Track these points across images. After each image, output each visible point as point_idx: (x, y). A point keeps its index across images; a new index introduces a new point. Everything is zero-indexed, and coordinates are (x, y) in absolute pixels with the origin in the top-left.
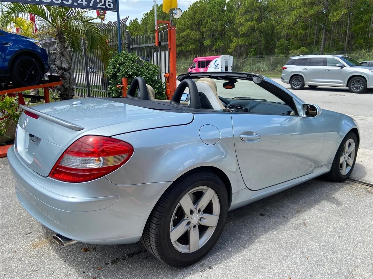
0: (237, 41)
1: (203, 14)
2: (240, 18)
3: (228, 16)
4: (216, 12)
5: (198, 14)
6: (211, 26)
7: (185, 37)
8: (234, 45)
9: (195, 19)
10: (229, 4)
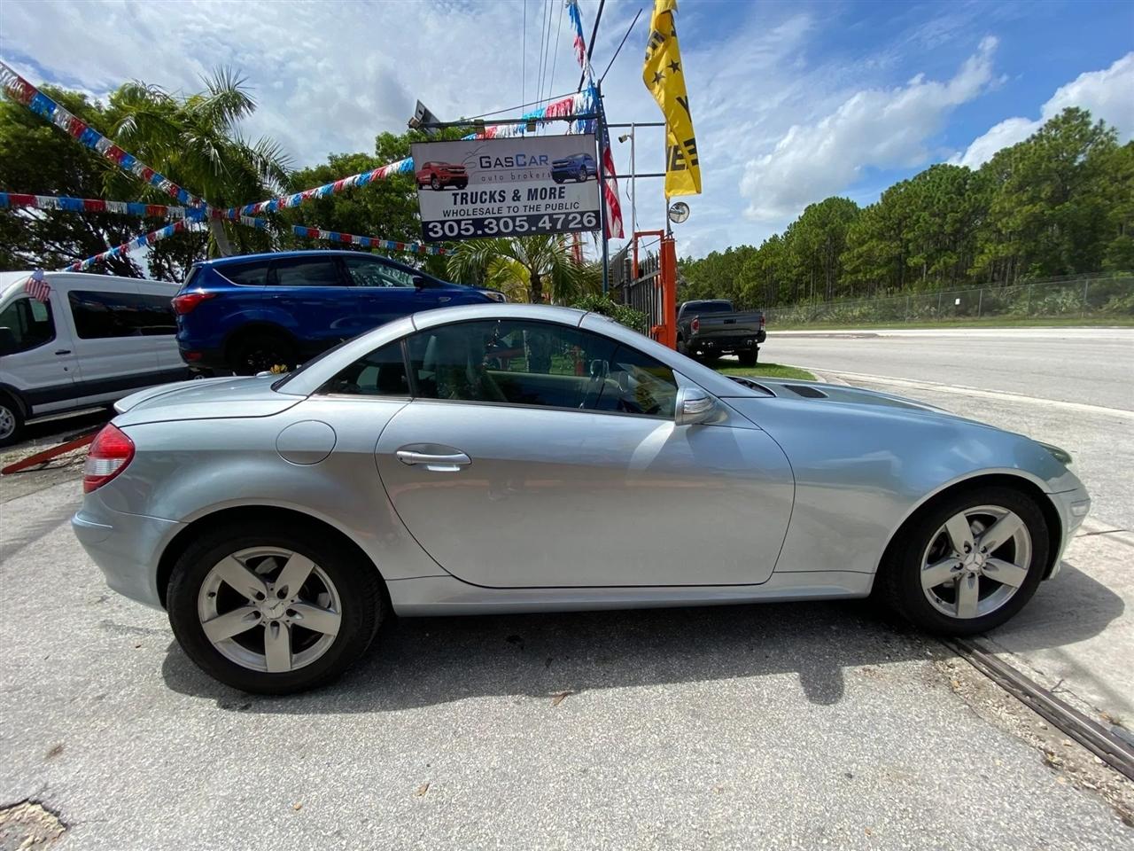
0: (995, 249)
1: (909, 204)
2: (1004, 200)
3: (973, 200)
4: (942, 198)
5: (897, 207)
6: (928, 225)
7: (865, 254)
8: (985, 258)
9: (891, 218)
10: (976, 177)
